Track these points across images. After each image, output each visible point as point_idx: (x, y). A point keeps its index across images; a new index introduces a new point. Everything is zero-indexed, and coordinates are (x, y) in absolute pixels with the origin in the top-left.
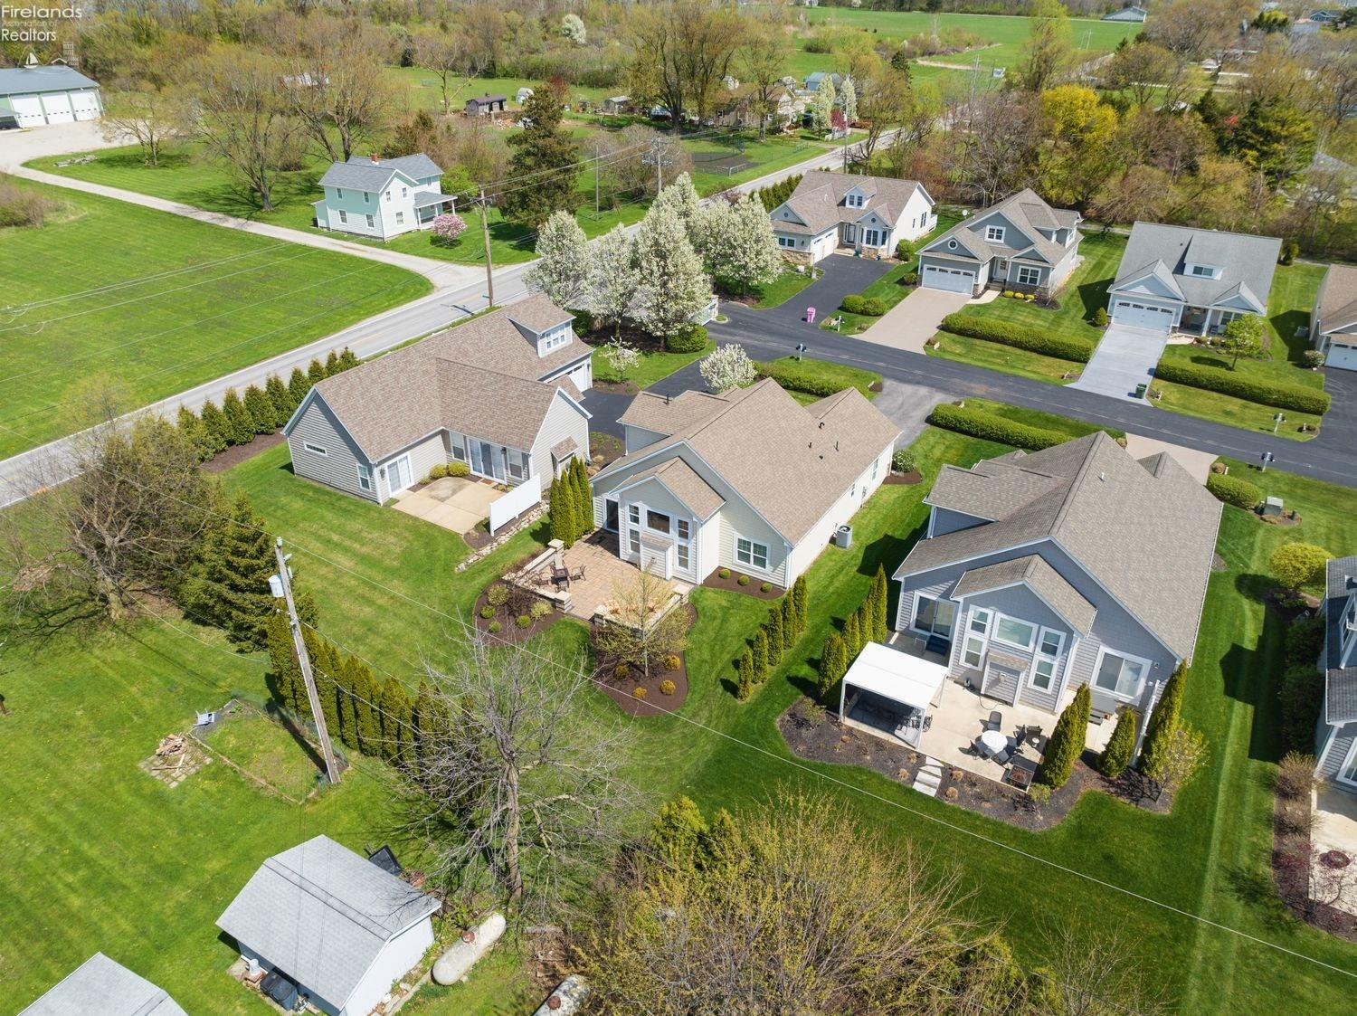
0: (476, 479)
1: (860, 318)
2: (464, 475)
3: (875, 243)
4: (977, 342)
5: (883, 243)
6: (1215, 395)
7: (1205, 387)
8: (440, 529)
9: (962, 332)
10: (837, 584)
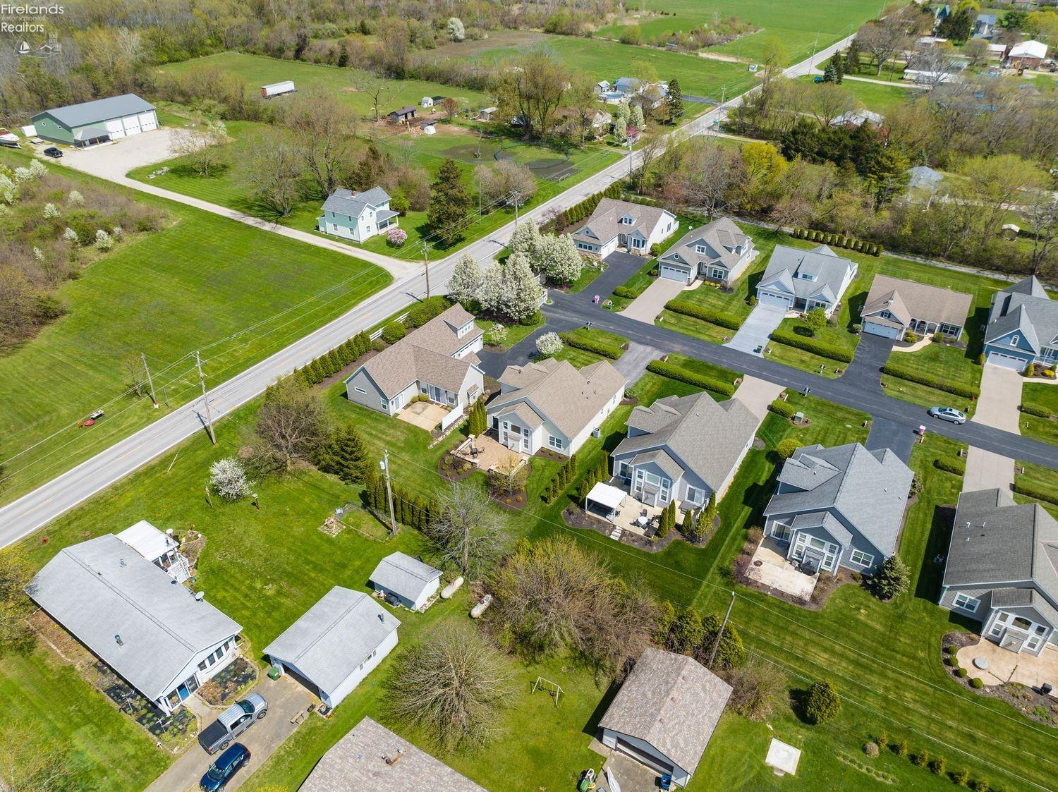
0: (432, 403)
1: (624, 300)
2: (427, 401)
3: (638, 246)
4: (683, 316)
5: (643, 246)
6: (799, 350)
7: (795, 346)
8: (420, 429)
9: (675, 311)
10: (591, 455)
